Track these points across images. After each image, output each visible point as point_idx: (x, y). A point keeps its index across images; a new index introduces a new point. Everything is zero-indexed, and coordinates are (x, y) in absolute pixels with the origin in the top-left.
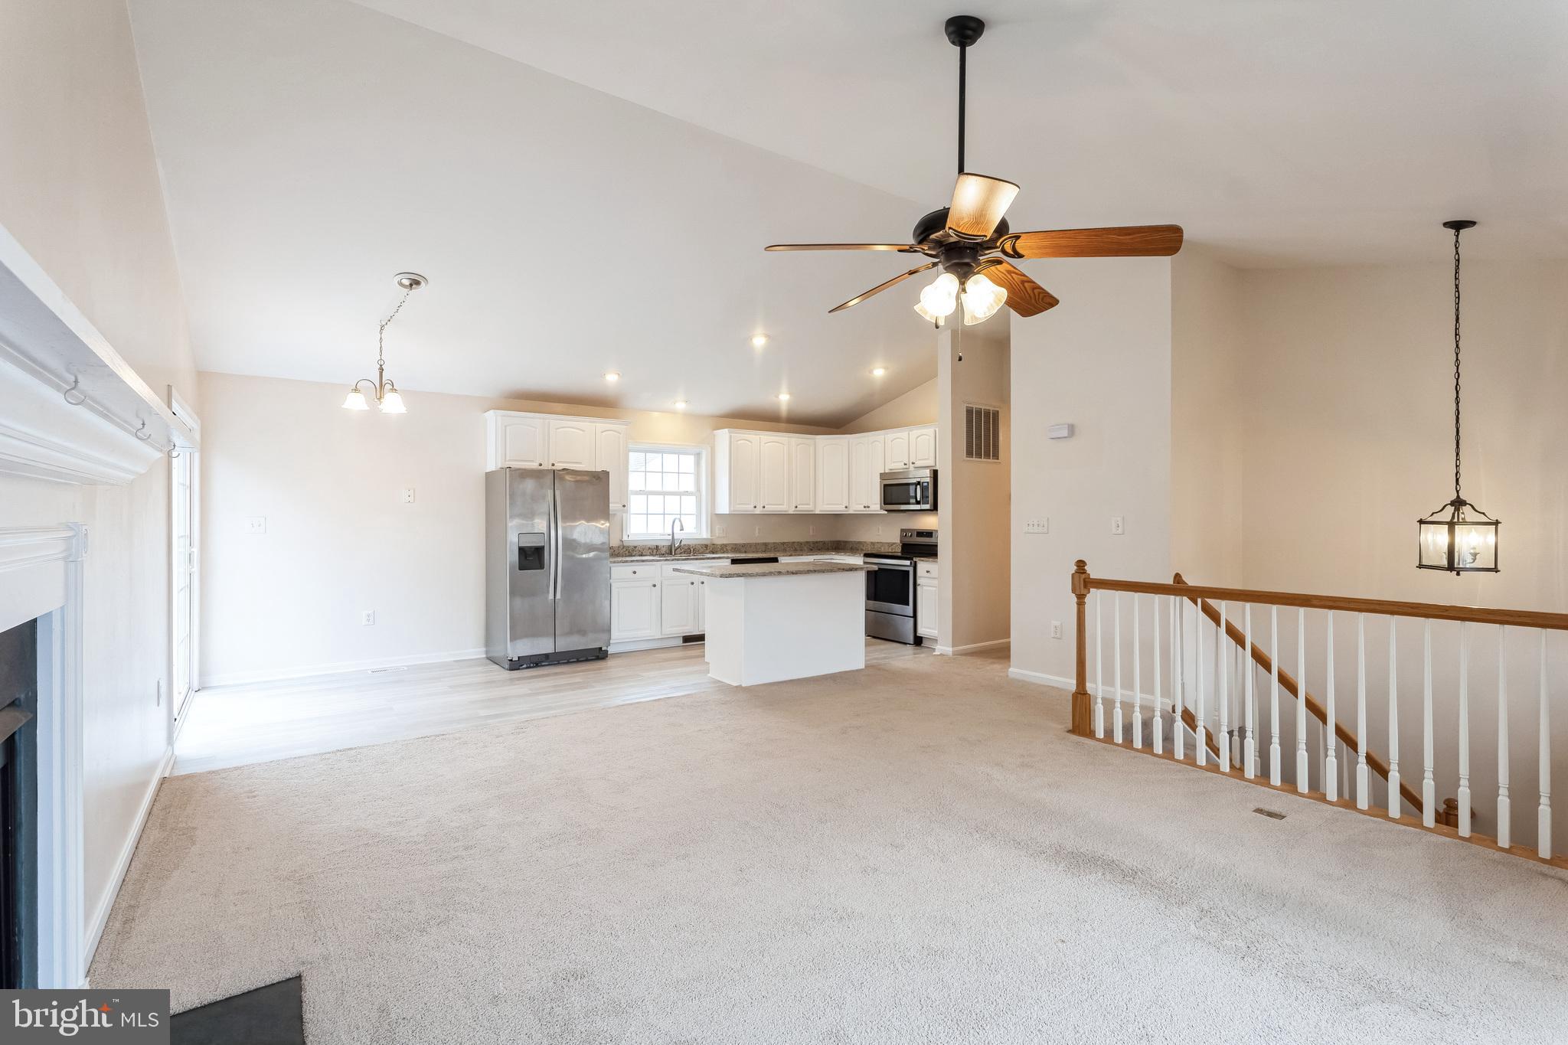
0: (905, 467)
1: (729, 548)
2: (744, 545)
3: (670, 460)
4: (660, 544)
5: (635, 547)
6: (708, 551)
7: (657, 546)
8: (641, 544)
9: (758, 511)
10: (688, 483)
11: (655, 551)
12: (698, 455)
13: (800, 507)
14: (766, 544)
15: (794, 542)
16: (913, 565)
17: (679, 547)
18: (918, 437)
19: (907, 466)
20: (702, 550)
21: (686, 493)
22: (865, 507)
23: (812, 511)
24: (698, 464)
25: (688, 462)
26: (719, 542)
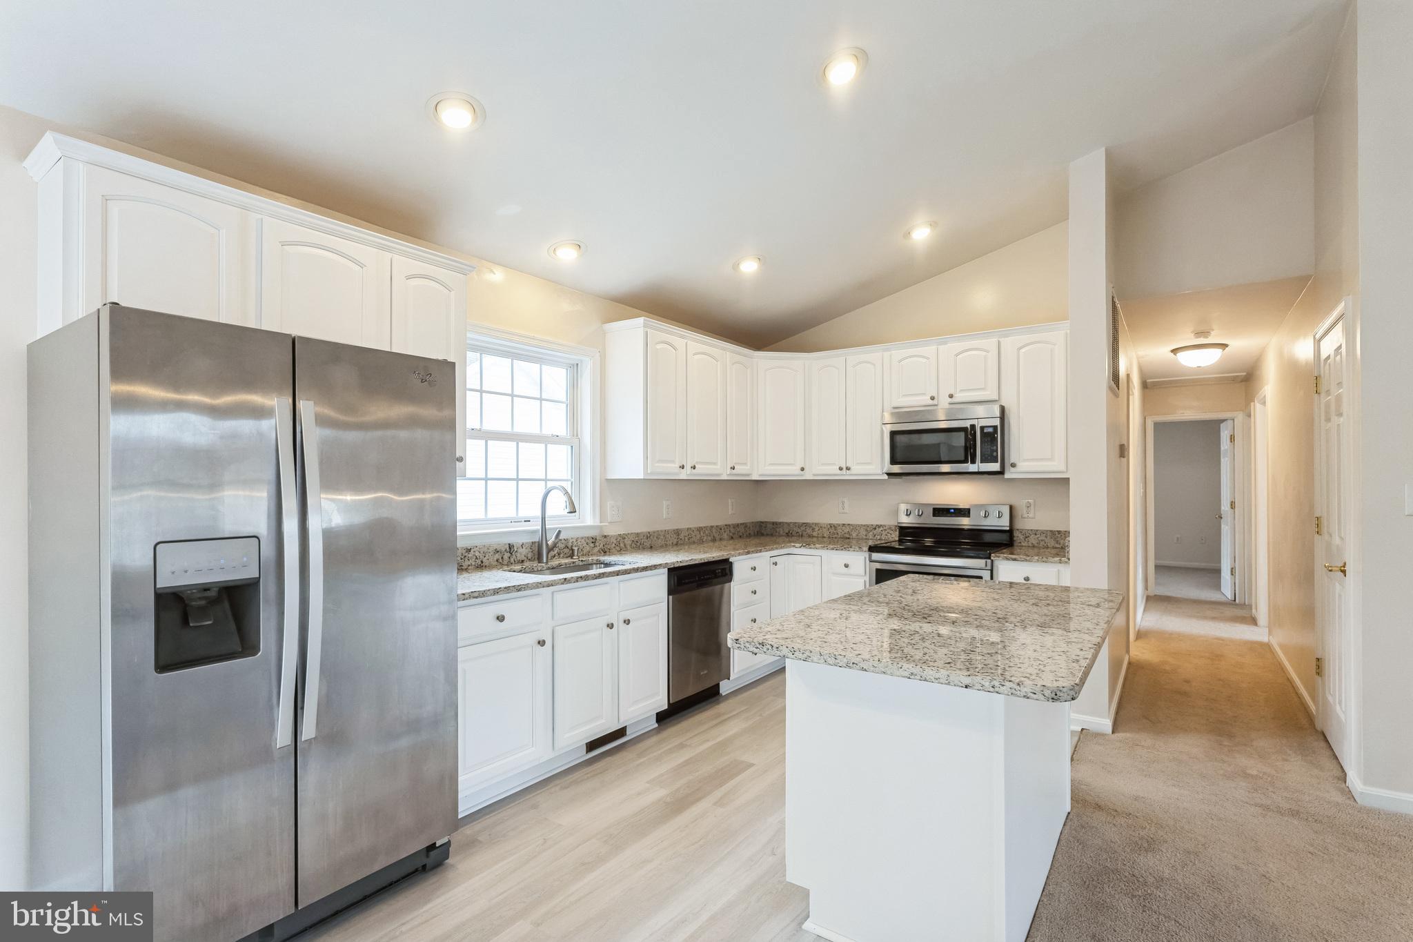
0: (931, 402)
1: (628, 542)
2: (649, 536)
3: (527, 371)
4: (516, 541)
5: (469, 550)
6: (596, 550)
7: (511, 546)
8: (478, 542)
9: (684, 475)
10: (556, 422)
11: (507, 555)
12: (575, 368)
13: (739, 469)
14: (677, 532)
15: (712, 527)
16: (989, 567)
17: (555, 545)
18: (957, 355)
19: (935, 402)
20: (587, 548)
21: (555, 439)
22: (841, 469)
23: (748, 475)
24: (574, 385)
25: (557, 380)
26: (613, 531)
